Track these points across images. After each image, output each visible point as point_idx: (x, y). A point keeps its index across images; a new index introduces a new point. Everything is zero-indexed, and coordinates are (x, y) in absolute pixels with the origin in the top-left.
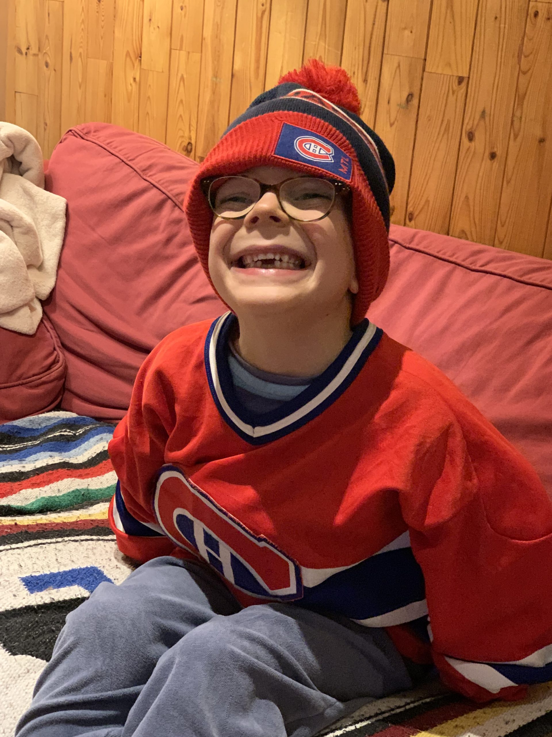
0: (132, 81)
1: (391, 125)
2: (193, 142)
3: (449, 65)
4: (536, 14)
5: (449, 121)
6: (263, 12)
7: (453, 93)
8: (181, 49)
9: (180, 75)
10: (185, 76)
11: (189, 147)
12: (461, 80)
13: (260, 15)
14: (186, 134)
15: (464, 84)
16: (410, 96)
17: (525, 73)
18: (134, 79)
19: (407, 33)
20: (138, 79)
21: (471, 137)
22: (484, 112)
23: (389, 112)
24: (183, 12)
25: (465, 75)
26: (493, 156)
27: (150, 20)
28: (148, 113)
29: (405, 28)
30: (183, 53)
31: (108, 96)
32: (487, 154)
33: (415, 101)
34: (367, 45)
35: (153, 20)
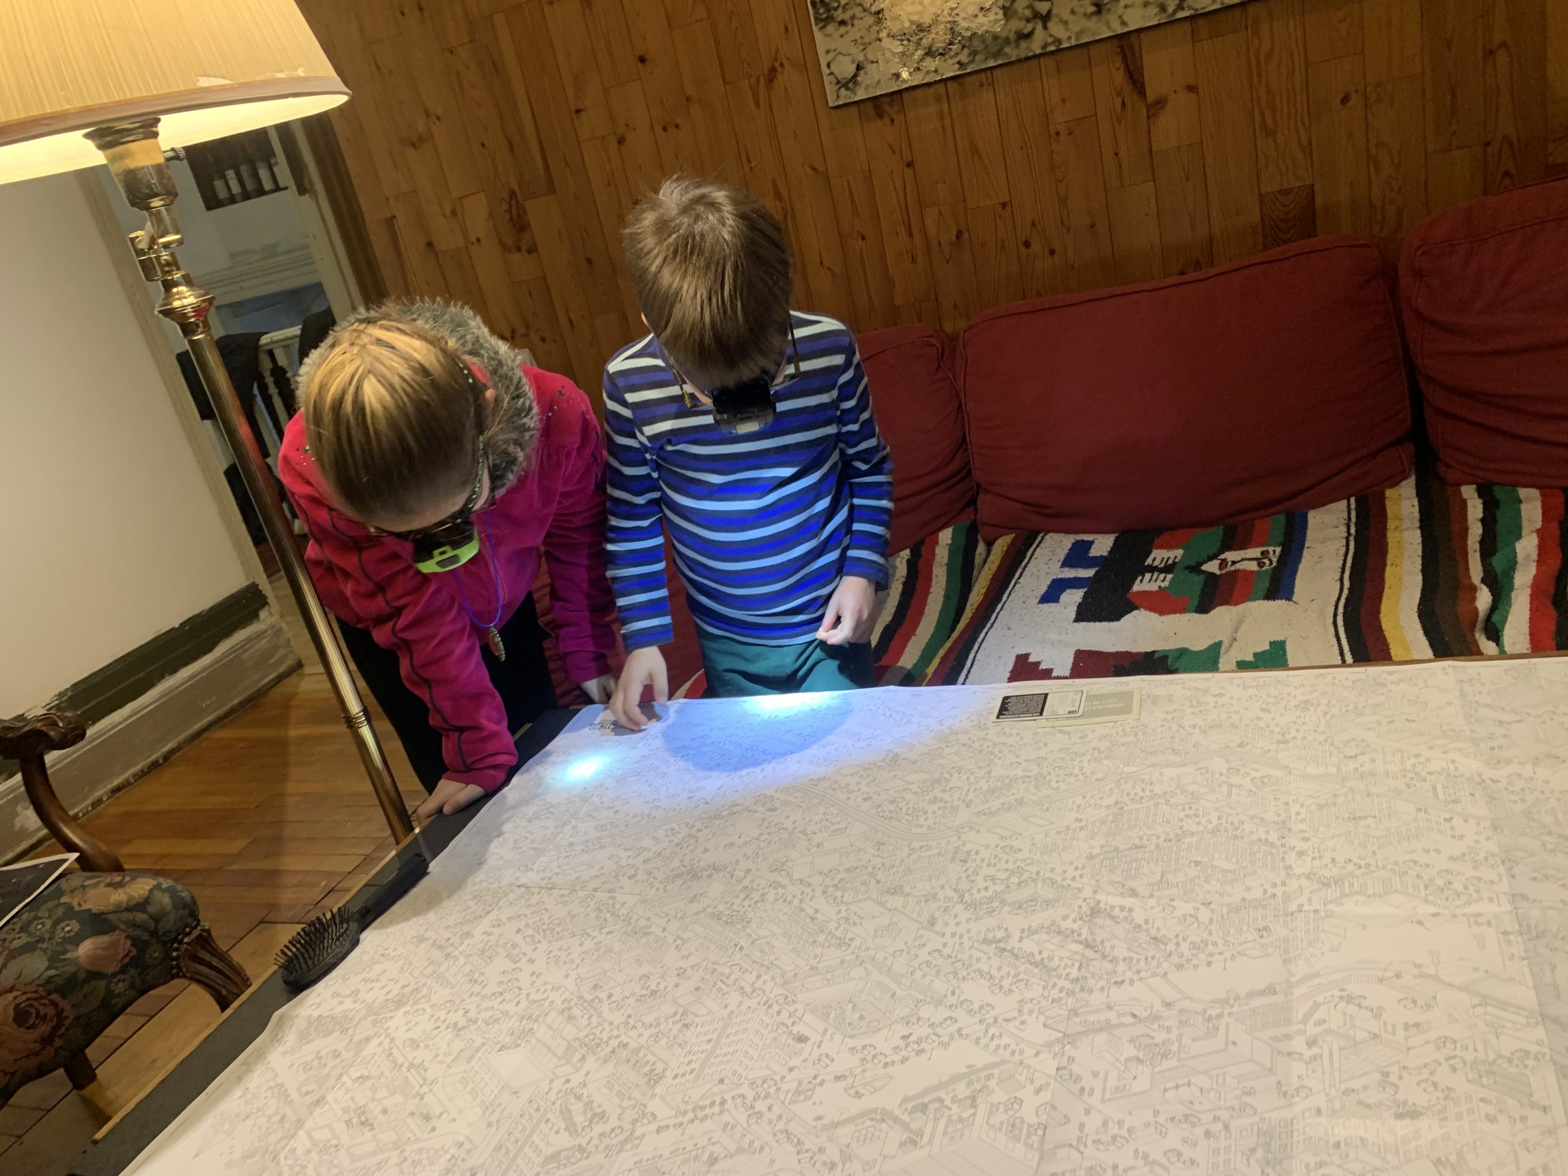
1: (948, 262)
3: (989, 197)
4: (1058, 133)
5: (1003, 241)
7: (1000, 216)
12: (1004, 205)
15: (1008, 208)
16: (959, 234)
17: (1061, 181)
19: (940, 185)
21: (1027, 244)
22: (1033, 224)
23: (942, 253)
25: (1007, 200)
26: (1053, 253)
29: (936, 183)
32: (1047, 253)
33: (966, 236)
34: (903, 206)
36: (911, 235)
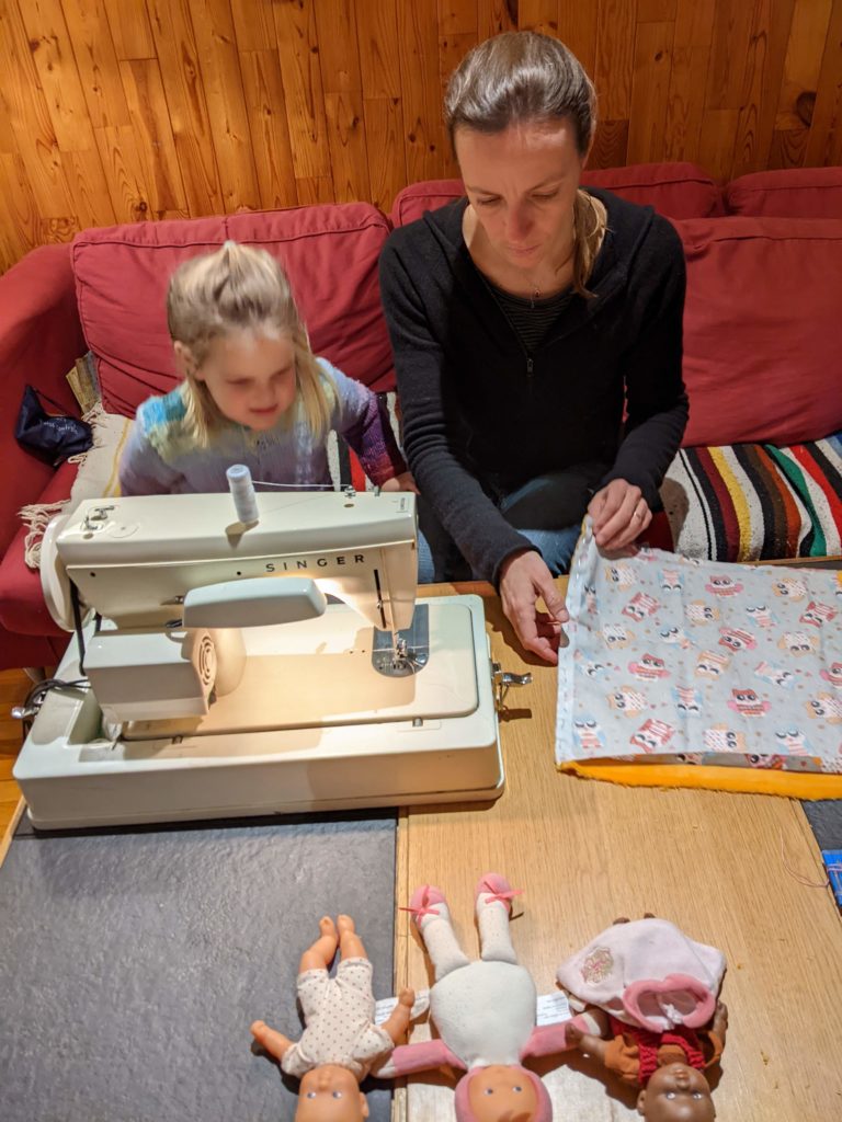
0: (53, 165)
1: (345, 145)
2: (145, 200)
3: (383, 91)
4: (445, 44)
6: (194, 79)
7: (391, 111)
8: (106, 125)
9: (112, 148)
10: (119, 148)
11: (143, 207)
12: (396, 101)
13: (190, 82)
14: (136, 196)
15: (399, 104)
16: (356, 120)
18: (56, 163)
19: (342, 74)
20: (59, 162)
21: (412, 138)
22: (419, 121)
23: (340, 136)
24: (99, 94)
25: (398, 96)
26: (432, 148)
27: (58, 106)
28: (82, 189)
29: (338, 71)
30: (110, 130)
31: (25, 184)
32: (428, 148)
33: (361, 124)
34: (308, 88)
35: (61, 105)
36: (313, 116)
